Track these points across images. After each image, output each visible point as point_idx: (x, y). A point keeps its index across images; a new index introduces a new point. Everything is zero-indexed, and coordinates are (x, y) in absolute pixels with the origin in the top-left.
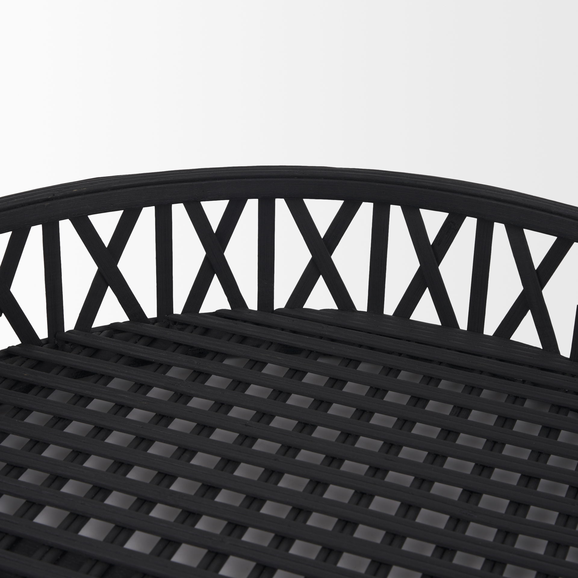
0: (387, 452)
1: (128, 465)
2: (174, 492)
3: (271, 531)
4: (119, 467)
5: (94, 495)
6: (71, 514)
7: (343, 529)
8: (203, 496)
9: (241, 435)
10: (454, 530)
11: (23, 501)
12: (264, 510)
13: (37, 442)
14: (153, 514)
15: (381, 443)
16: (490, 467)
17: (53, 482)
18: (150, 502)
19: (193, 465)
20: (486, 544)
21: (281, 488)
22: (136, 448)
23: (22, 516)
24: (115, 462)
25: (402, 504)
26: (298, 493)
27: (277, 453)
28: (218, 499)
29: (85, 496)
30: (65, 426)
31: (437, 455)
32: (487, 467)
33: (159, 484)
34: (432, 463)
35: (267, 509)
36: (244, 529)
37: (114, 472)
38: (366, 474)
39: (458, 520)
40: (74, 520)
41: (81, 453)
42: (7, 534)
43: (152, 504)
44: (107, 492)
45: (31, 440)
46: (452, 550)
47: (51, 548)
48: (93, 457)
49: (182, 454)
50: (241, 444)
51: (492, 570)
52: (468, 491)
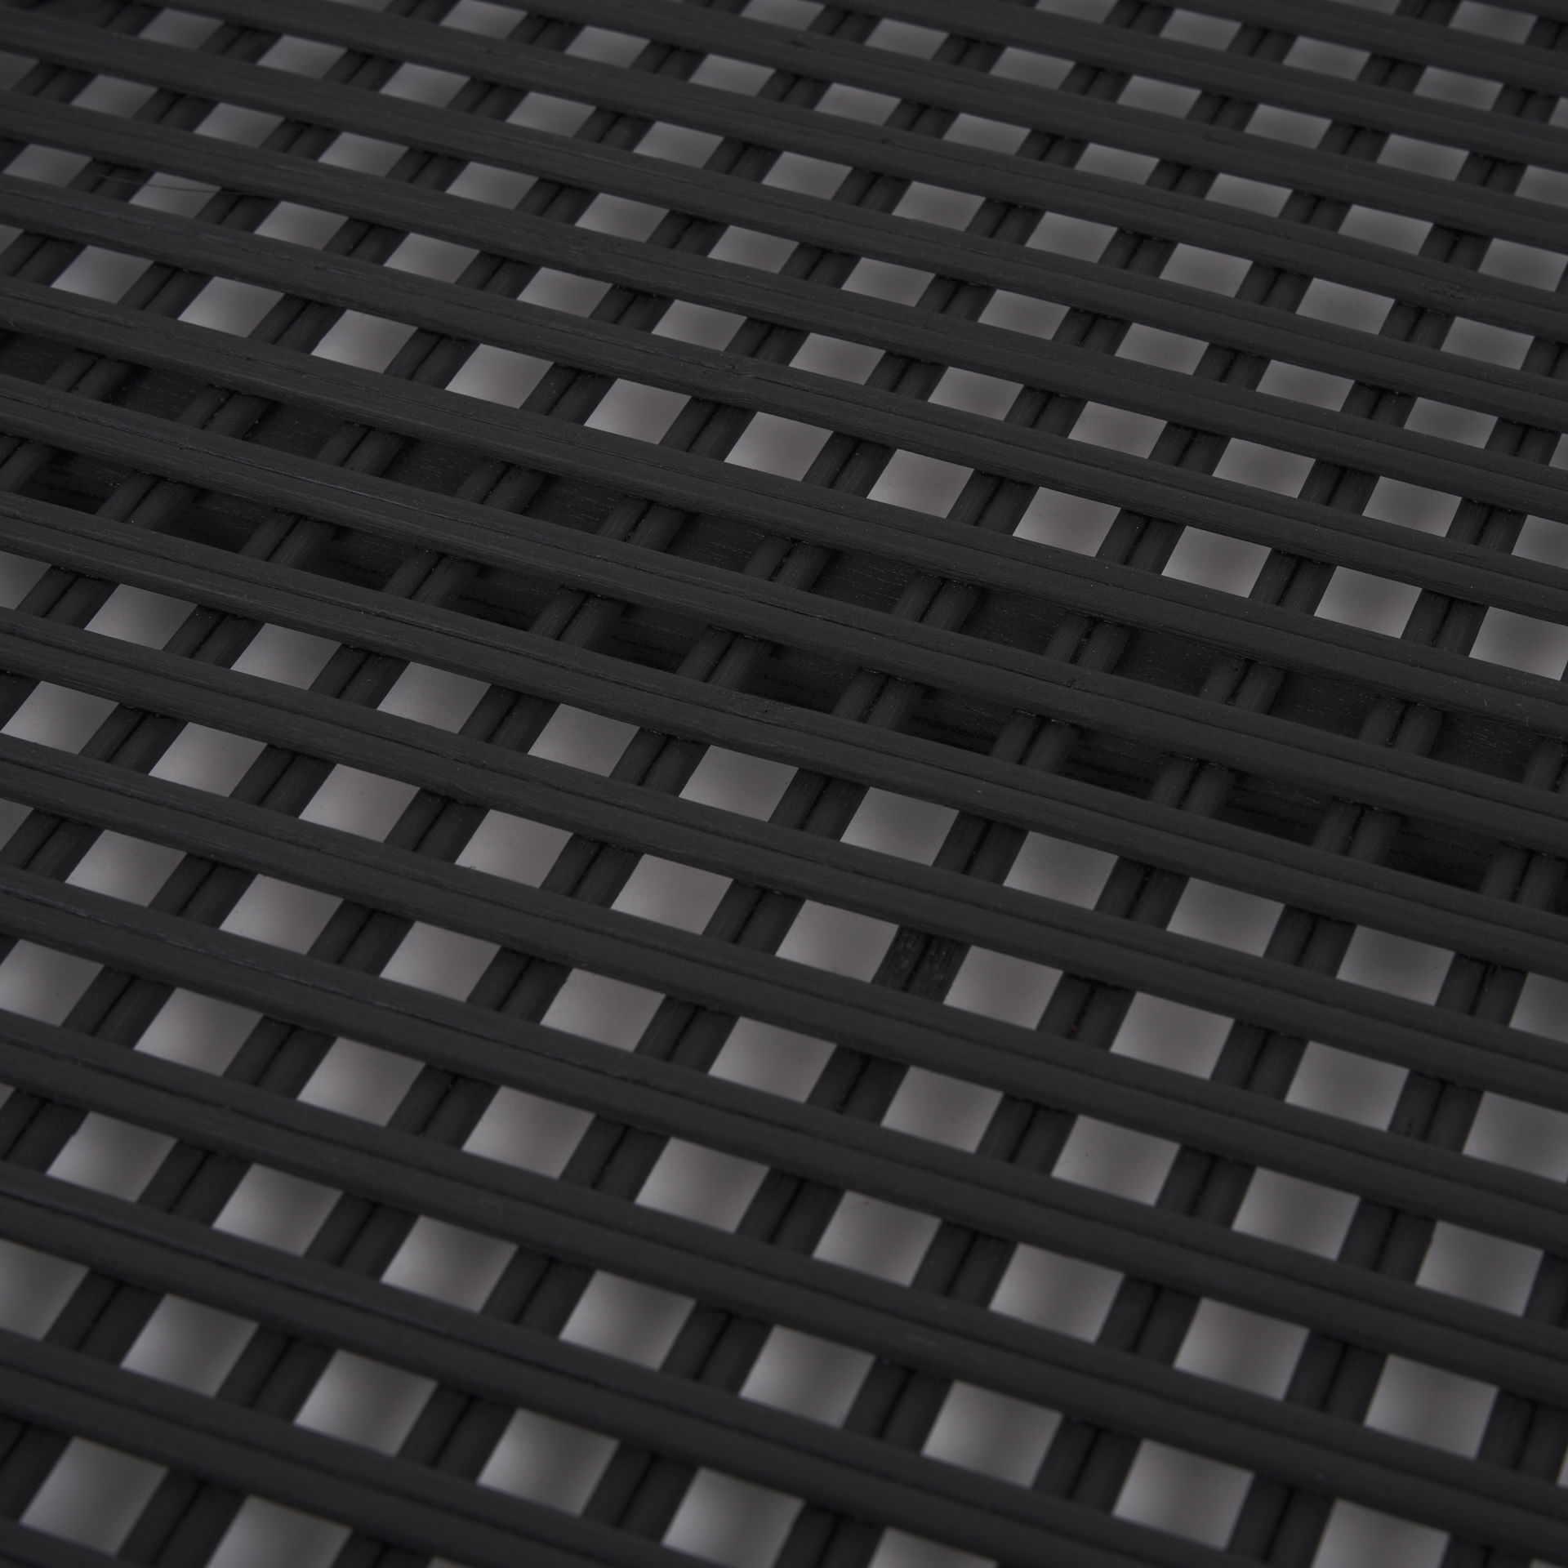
0: (1213, 120)
1: (451, 158)
2: (588, 235)
3: (875, 343)
4: (423, 167)
5: (351, 247)
6: (288, 298)
7: (1083, 338)
8: (673, 246)
9: (780, 73)
10: (1409, 337)
11: (147, 263)
12: (853, 284)
13: (178, 97)
14: (528, 296)
15: (1195, 93)
16: (1513, 163)
17: (231, 210)
18: (519, 262)
19: (640, 157)
20: (1502, 377)
21: (902, 221)
22: (472, 109)
23: (144, 307)
24: (412, 151)
25: (1256, 265)
26: (952, 234)
27: (888, 123)
28: (717, 253)
29: (327, 248)
30: (261, 51)
31: (1357, 130)
32: (1504, 162)
33: (542, 211)
34: (1345, 151)
35: (864, 279)
36: (795, 336)
37: (411, 180)
38: (1150, 182)
39: (1421, 312)
40: (298, 315)
41: (308, 125)
42: (101, 357)
43: (525, 269)
44: (392, 236)
45: (161, 91)
46: (1402, 395)
47: (231, 393)
48: (346, 138)
49: (609, 129)
50: (782, 98)
51: (1517, 450)
52: (1449, 229)
